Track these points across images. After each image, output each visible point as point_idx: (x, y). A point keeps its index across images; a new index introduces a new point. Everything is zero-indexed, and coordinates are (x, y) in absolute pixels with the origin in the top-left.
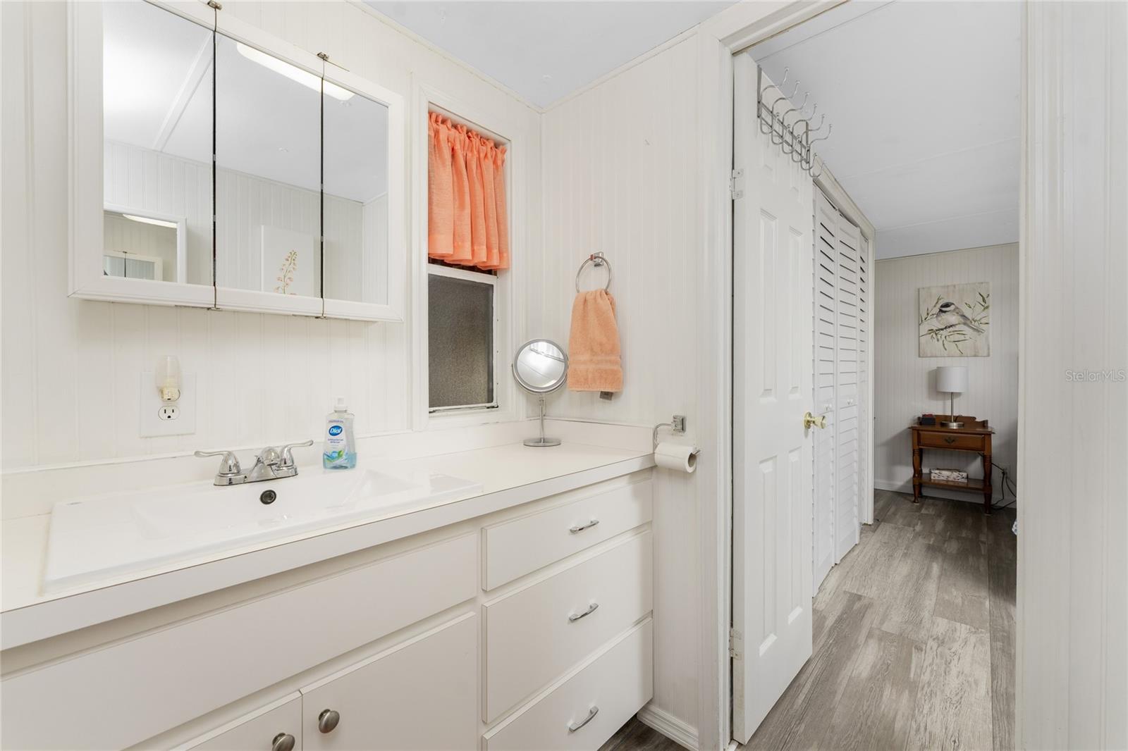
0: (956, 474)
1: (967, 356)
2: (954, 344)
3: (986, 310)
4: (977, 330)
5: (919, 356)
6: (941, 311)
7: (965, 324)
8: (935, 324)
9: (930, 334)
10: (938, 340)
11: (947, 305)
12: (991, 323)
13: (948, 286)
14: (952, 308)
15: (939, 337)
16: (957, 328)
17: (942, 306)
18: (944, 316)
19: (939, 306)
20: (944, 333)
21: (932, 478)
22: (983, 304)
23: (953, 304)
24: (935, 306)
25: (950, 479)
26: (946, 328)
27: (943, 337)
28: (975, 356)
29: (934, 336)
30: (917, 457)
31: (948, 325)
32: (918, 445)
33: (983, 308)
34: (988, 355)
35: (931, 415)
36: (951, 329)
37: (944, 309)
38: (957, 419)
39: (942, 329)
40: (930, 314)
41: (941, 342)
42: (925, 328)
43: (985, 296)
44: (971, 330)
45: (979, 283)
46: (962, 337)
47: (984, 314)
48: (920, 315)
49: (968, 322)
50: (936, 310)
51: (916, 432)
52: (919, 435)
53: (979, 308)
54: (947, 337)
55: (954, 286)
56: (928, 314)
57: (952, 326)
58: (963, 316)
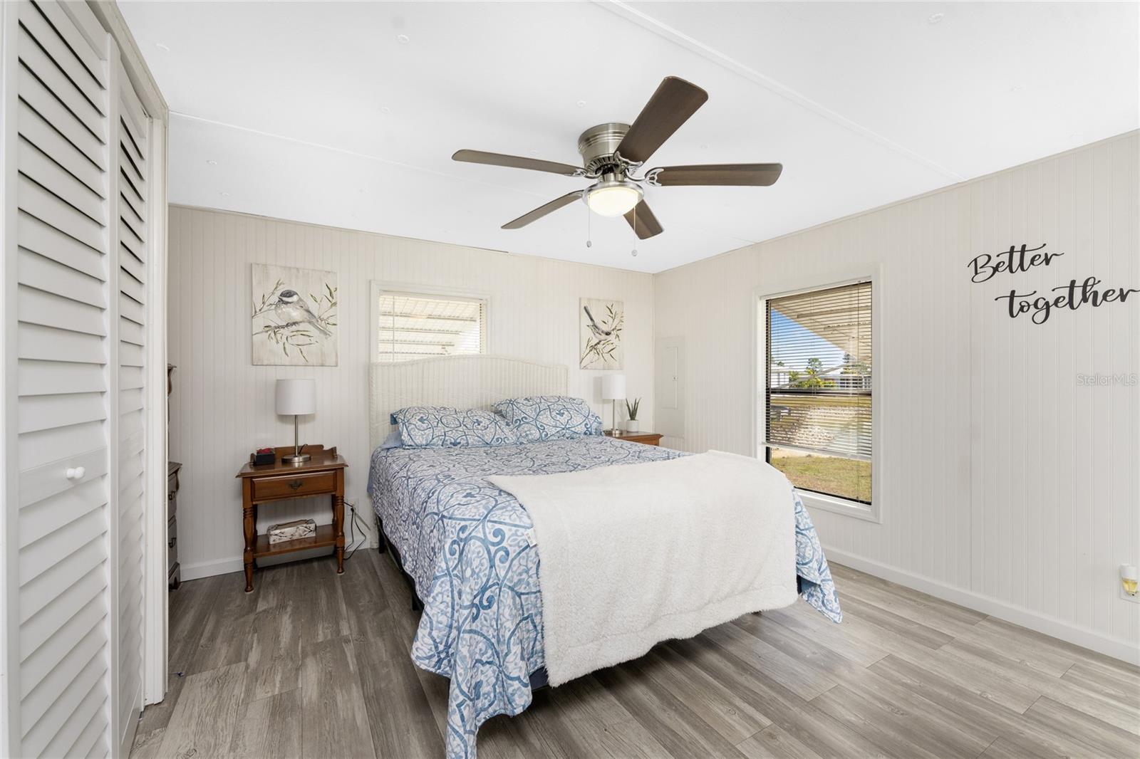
0: (301, 527)
1: (313, 366)
2: (297, 349)
3: (333, 308)
4: (325, 333)
5: (253, 365)
6: (281, 300)
7: (310, 322)
8: (274, 318)
9: (267, 332)
10: (277, 342)
11: (289, 294)
12: (338, 324)
13: (290, 268)
14: (295, 298)
15: (279, 338)
16: (301, 327)
17: (283, 295)
18: (285, 308)
19: (278, 293)
20: (286, 332)
21: (271, 543)
22: (331, 299)
23: (297, 294)
24: (273, 293)
25: (295, 538)
26: (287, 325)
27: (284, 338)
28: (322, 365)
29: (273, 335)
30: (250, 519)
31: (291, 322)
32: (252, 501)
33: (330, 304)
34: (336, 366)
35: (269, 449)
36: (294, 328)
37: (284, 299)
38: (302, 450)
39: (283, 327)
40: (267, 303)
41: (281, 344)
42: (259, 323)
43: (333, 291)
44: (317, 331)
45: (326, 271)
46: (307, 340)
47: (331, 312)
48: (252, 304)
49: (314, 320)
50: (275, 299)
51: (248, 480)
52: (253, 483)
53: (326, 304)
54: (289, 339)
55: (298, 269)
56: (263, 303)
57: (294, 323)
58: (308, 311)
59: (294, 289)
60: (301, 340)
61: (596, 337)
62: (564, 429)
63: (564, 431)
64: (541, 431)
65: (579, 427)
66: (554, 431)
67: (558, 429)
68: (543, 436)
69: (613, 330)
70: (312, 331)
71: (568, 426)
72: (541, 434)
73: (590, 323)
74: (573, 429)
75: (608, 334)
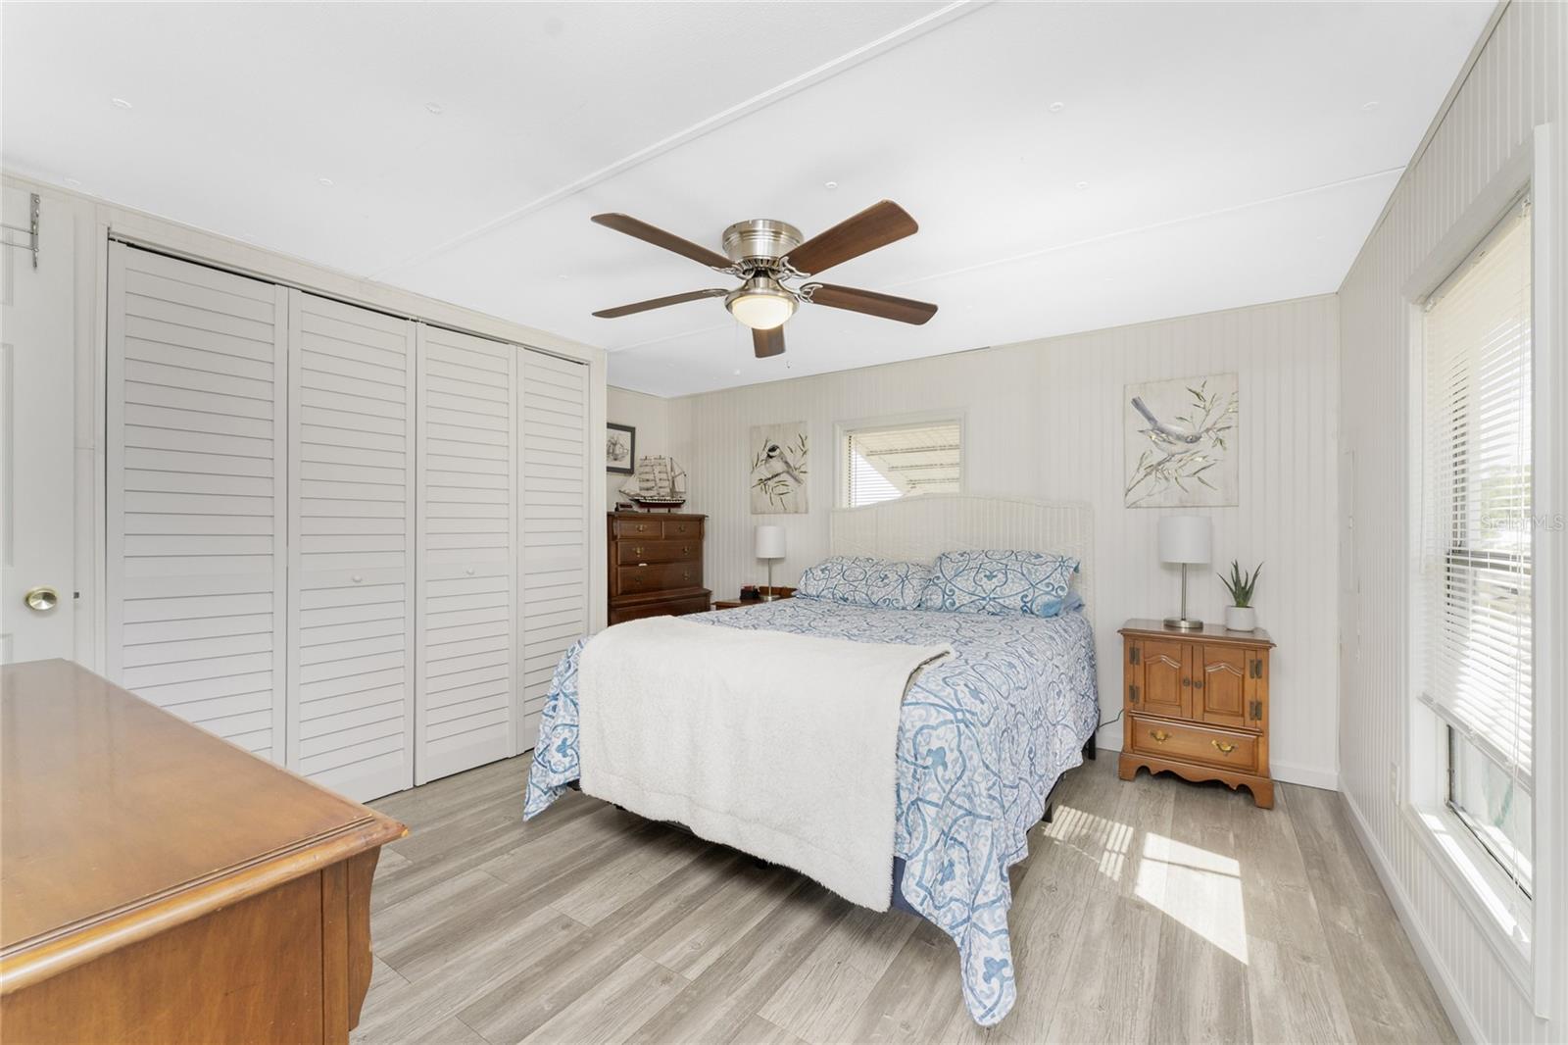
1: (788, 513)
2: (779, 498)
3: (804, 456)
4: (797, 480)
5: (752, 514)
6: (769, 455)
7: (788, 473)
8: (764, 471)
9: (760, 484)
10: (766, 493)
11: (774, 449)
12: (808, 471)
13: (772, 426)
14: (777, 452)
15: (767, 490)
16: (782, 478)
17: (770, 450)
18: (773, 462)
19: (767, 449)
20: (772, 483)
22: (802, 448)
23: (778, 448)
24: (764, 449)
26: (773, 477)
27: (770, 488)
28: (796, 512)
29: (763, 487)
31: (775, 474)
33: (802, 453)
34: (807, 512)
36: (777, 479)
37: (771, 454)
39: (769, 479)
40: (760, 460)
41: (768, 495)
42: (756, 477)
43: (804, 438)
44: (793, 480)
45: (799, 423)
46: (786, 489)
47: (803, 460)
48: (752, 461)
49: (791, 470)
50: (765, 454)
53: (799, 454)
54: (774, 489)
55: (777, 426)
56: (758, 460)
57: (777, 475)
58: (786, 463)
59: (777, 444)
60: (782, 489)
61: (1163, 450)
62: (984, 599)
63: (984, 603)
64: (946, 597)
65: (1012, 598)
66: (967, 599)
67: (974, 598)
68: (947, 604)
69: (1207, 430)
70: (790, 481)
71: (991, 596)
72: (944, 601)
73: (1147, 425)
74: (1001, 601)
75: (1195, 439)
